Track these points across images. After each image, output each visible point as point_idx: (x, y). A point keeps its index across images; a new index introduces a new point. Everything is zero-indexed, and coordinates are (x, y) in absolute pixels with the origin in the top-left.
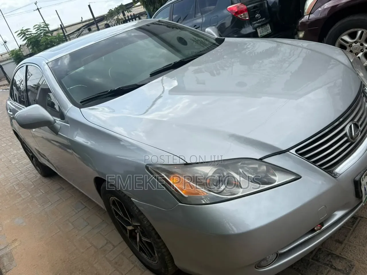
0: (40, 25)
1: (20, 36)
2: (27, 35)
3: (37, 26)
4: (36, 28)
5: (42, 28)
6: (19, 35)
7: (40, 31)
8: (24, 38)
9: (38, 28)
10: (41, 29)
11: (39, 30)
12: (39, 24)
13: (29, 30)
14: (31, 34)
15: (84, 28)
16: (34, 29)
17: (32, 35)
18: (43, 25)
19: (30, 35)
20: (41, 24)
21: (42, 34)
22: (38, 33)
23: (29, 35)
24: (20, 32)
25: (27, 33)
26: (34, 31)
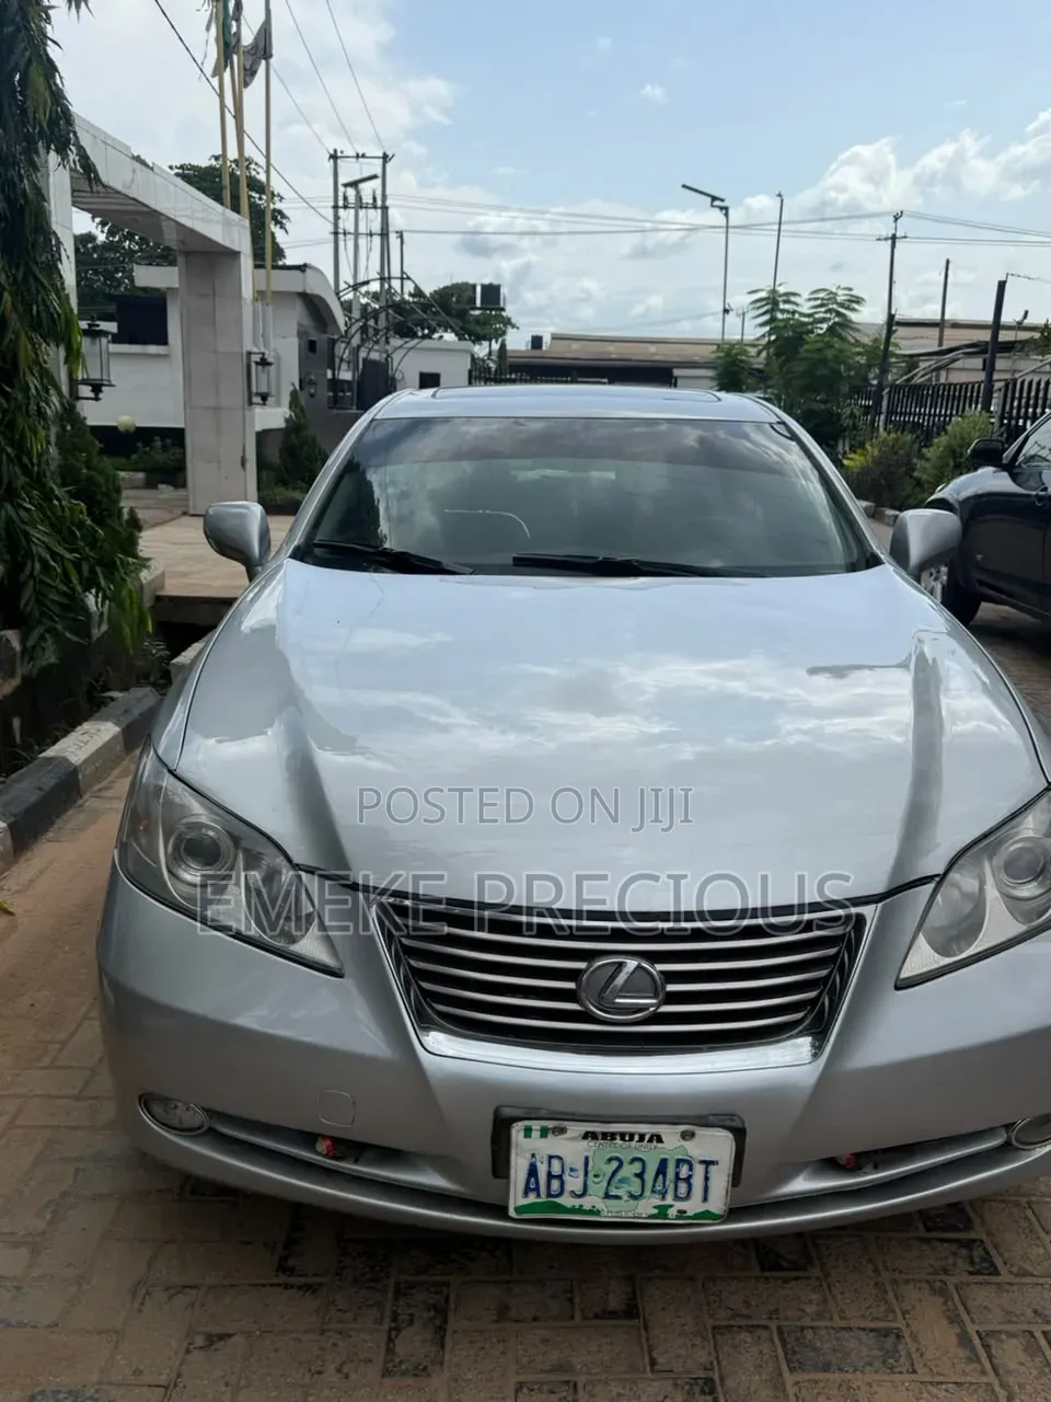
0: (836, 294)
1: (759, 308)
2: (783, 311)
3: (822, 295)
4: (818, 299)
5: (835, 306)
6: (758, 304)
7: (826, 312)
8: (767, 317)
9: (823, 299)
10: (830, 306)
11: (823, 309)
12: (834, 290)
13: (793, 299)
14: (794, 312)
15: (964, 353)
16: (810, 300)
17: (797, 316)
18: (844, 298)
19: (790, 316)
20: (840, 292)
21: (825, 326)
22: (817, 316)
23: (788, 312)
24: (763, 295)
25: (782, 306)
26: (806, 308)
